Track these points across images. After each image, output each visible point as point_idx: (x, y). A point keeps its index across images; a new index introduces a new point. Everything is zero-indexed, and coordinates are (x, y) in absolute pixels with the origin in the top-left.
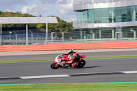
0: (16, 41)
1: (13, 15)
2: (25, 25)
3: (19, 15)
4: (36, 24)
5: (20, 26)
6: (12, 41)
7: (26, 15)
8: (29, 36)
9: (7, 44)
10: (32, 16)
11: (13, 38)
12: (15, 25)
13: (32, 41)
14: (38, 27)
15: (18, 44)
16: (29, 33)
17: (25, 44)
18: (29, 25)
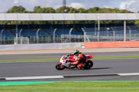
0: (114, 37)
1: (110, 11)
2: (123, 21)
3: (117, 11)
4: (134, 21)
5: (118, 22)
6: (110, 37)
7: (124, 12)
8: (127, 32)
9: (104, 40)
10: (130, 12)
11: (111, 34)
12: (113, 21)
13: (130, 38)
14: (136, 23)
15: (116, 40)
16: (127, 29)
17: (123, 40)
18: (127, 21)
